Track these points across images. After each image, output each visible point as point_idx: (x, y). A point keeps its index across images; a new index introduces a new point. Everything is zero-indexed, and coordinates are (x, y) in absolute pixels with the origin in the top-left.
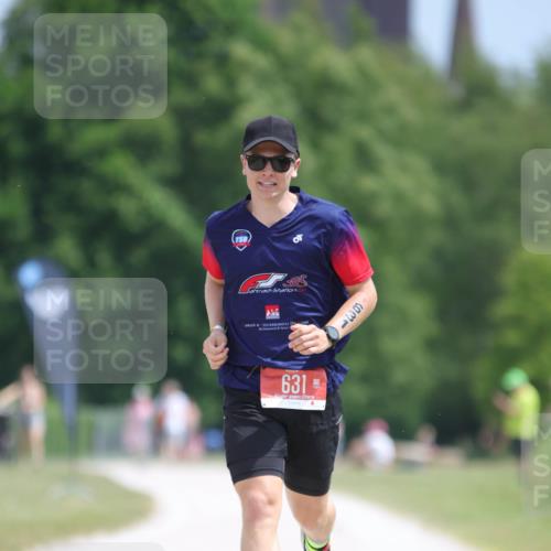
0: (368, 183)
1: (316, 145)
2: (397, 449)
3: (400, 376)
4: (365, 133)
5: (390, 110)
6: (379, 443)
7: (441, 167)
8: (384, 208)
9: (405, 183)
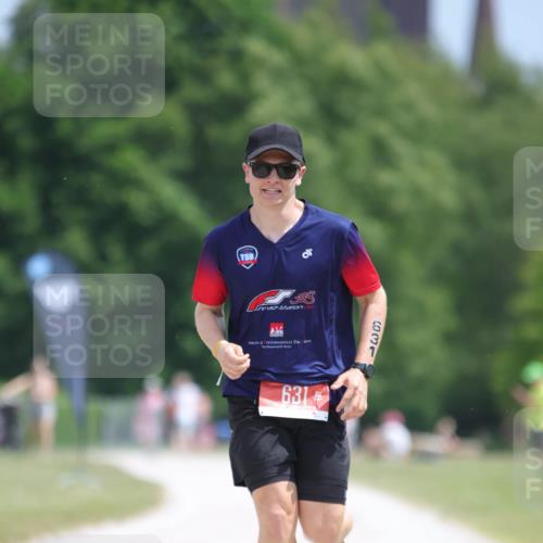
0: (386, 178)
1: (331, 140)
2: (414, 441)
3: (417, 368)
4: (383, 128)
5: (409, 107)
6: (395, 435)
7: (461, 163)
8: (402, 203)
9: (424, 178)
